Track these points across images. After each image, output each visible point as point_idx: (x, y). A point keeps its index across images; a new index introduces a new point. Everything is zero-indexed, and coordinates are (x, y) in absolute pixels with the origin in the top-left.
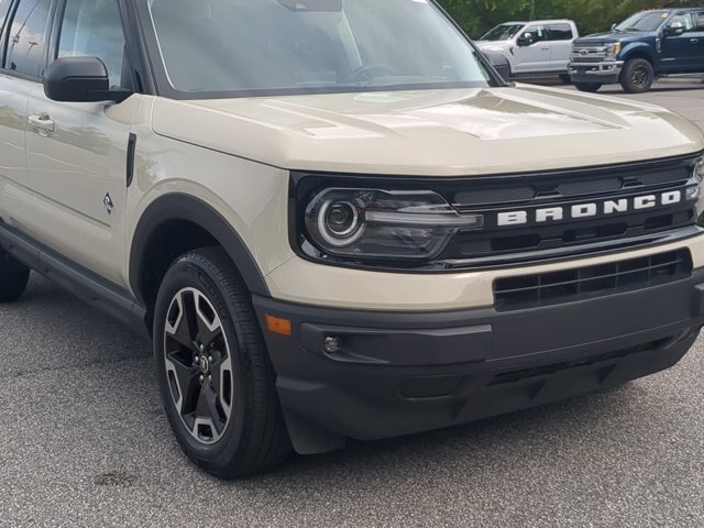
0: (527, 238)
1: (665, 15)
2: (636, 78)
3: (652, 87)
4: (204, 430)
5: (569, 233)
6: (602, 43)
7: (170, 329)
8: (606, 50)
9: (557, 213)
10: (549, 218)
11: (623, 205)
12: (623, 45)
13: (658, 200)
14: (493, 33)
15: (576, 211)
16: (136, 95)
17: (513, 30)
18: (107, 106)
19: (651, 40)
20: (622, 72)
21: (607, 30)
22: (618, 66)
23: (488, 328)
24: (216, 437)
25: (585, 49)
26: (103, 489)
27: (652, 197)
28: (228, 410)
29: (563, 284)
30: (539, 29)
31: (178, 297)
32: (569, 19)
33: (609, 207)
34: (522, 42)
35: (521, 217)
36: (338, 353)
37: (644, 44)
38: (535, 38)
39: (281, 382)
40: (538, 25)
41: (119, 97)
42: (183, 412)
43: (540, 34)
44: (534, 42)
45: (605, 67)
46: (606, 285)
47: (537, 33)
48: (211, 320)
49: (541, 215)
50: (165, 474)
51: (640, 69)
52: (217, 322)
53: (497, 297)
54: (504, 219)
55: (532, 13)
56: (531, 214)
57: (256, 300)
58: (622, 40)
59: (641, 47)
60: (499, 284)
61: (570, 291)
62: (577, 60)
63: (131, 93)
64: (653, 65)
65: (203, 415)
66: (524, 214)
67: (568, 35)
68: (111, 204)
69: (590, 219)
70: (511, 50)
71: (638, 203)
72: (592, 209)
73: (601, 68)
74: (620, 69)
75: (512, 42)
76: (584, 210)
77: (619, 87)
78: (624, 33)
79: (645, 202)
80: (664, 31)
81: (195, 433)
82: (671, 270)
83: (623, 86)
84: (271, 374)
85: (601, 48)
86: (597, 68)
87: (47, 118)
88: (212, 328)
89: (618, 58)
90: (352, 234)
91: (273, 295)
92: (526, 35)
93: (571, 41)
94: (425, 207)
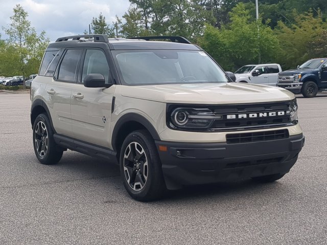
0: (236, 123)
1: (322, 61)
2: (309, 91)
3: (317, 95)
4: (138, 187)
5: (249, 122)
6: (292, 74)
7: (126, 157)
8: (294, 78)
9: (245, 116)
10: (243, 117)
11: (265, 115)
12: (302, 75)
13: (277, 114)
14: (241, 70)
15: (251, 116)
16: (114, 86)
17: (250, 69)
18: (103, 89)
19: (316, 73)
20: (302, 88)
21: (295, 68)
22: (300, 85)
23: (225, 148)
24: (142, 187)
25: (284, 77)
26: (107, 204)
27: (275, 113)
28: (146, 178)
29: (247, 137)
30: (263, 68)
31: (129, 146)
32: (278, 63)
33: (261, 115)
34: (254, 74)
35: (234, 117)
36: (181, 156)
37: (313, 75)
38: (261, 72)
39: (163, 166)
40: (262, 66)
41: (108, 86)
42: (130, 183)
43: (263, 70)
44: (260, 74)
45: (294, 86)
46: (261, 139)
47: (262, 69)
48: (141, 151)
49: (240, 116)
50: (125, 201)
51: (311, 86)
52: (143, 151)
53: (227, 140)
54: (229, 117)
55: (260, 61)
56: (237, 116)
57: (156, 142)
58: (301, 72)
59: (311, 76)
60: (228, 136)
61: (249, 140)
62: (280, 82)
63: (112, 85)
64: (317, 84)
65: (137, 182)
66: (235, 116)
67: (276, 71)
68: (105, 120)
69: (255, 118)
70: (249, 78)
71: (270, 114)
72: (256, 115)
73: (292, 86)
74: (301, 86)
75: (249, 74)
76: (253, 116)
77: (302, 95)
78: (303, 69)
79: (272, 114)
80: (322, 68)
81: (134, 189)
82: (283, 136)
83: (303, 95)
84: (160, 164)
85: (292, 77)
86: (290, 86)
87: (80, 94)
88: (141, 153)
89: (300, 81)
90: (184, 122)
91: (161, 140)
92: (257, 71)
93: (278, 74)
94: (205, 113)
